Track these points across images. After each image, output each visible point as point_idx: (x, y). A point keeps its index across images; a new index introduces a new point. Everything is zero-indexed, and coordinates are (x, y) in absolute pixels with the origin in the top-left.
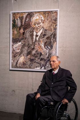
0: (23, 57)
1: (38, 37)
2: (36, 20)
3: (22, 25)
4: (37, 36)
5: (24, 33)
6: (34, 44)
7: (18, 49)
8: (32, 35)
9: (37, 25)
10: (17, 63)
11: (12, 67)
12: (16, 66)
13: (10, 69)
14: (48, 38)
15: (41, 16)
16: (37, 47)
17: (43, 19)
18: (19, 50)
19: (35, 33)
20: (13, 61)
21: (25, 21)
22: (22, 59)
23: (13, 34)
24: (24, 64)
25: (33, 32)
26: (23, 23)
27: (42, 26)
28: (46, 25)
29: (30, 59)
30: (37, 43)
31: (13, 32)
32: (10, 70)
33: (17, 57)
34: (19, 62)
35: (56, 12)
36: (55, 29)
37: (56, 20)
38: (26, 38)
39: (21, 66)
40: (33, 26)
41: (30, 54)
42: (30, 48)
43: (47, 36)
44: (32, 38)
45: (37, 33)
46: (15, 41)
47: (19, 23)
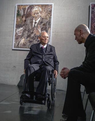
0: (23, 39)
2: (36, 11)
3: (24, 15)
4: (36, 23)
5: (25, 21)
6: (33, 29)
7: (20, 33)
8: (32, 22)
9: (36, 15)
10: (18, 44)
11: (14, 47)
12: (18, 47)
13: (13, 49)
14: (44, 25)
15: (40, 8)
16: (35, 31)
17: (41, 10)
18: (21, 34)
19: (34, 21)
20: (15, 42)
21: (27, 11)
22: (22, 41)
24: (24, 45)
25: (33, 19)
26: (26, 13)
28: (43, 15)
29: (29, 41)
30: (36, 28)
31: (17, 19)
33: (19, 39)
34: (20, 43)
35: (51, 5)
36: (50, 18)
37: (51, 11)
38: (27, 24)
39: (21, 46)
40: (33, 15)
41: (29, 37)
42: (30, 32)
43: (43, 23)
44: (32, 25)
45: (36, 21)
46: (18, 26)
47: (22, 13)
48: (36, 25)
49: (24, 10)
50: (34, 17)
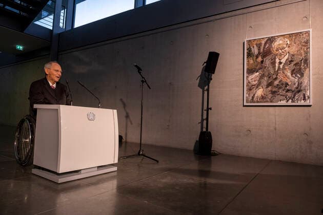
0: (261, 90)
1: (282, 65)
2: (279, 45)
3: (259, 53)
4: (280, 63)
5: (262, 62)
6: (277, 73)
7: (255, 81)
8: (273, 63)
9: (280, 51)
10: (253, 97)
11: (247, 102)
12: (252, 101)
13: (245, 104)
14: (296, 65)
15: (286, 40)
16: (281, 76)
17: (289, 43)
18: (257, 82)
19: (277, 61)
20: (248, 95)
21: (264, 47)
22: (260, 92)
23: (248, 64)
24: (263, 98)
25: (275, 59)
26: (262, 50)
27: (287, 52)
28: (294, 49)
29: (271, 91)
30: (281, 72)
31: (248, 61)
32: (244, 106)
33: (254, 90)
34: (256, 95)
35: (308, 33)
36: (307, 53)
37: (307, 42)
38: (265, 67)
39: (259, 100)
41: (271, 85)
42: (271, 78)
43: (295, 62)
44: (274, 67)
45: (280, 60)
46: (251, 71)
47: (255, 51)
48: (281, 66)
49: (259, 46)
50: (277, 55)
